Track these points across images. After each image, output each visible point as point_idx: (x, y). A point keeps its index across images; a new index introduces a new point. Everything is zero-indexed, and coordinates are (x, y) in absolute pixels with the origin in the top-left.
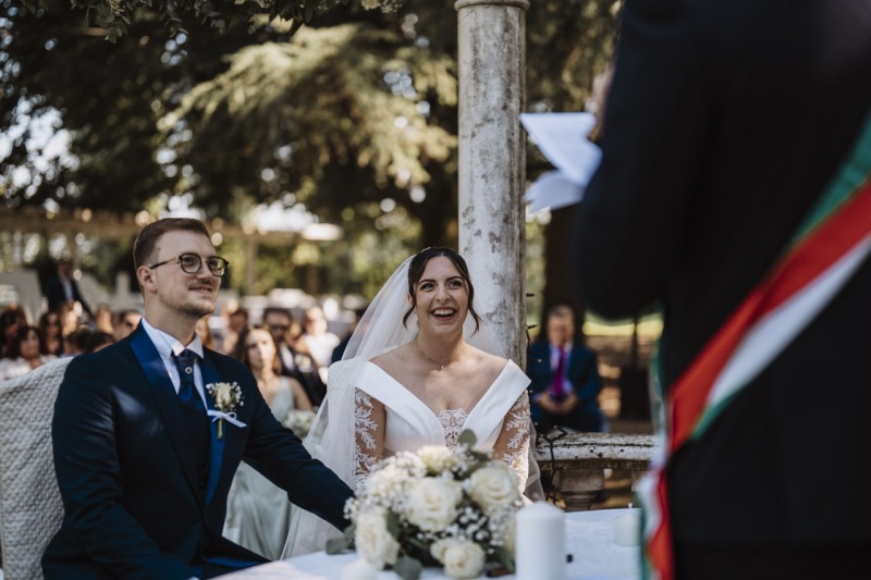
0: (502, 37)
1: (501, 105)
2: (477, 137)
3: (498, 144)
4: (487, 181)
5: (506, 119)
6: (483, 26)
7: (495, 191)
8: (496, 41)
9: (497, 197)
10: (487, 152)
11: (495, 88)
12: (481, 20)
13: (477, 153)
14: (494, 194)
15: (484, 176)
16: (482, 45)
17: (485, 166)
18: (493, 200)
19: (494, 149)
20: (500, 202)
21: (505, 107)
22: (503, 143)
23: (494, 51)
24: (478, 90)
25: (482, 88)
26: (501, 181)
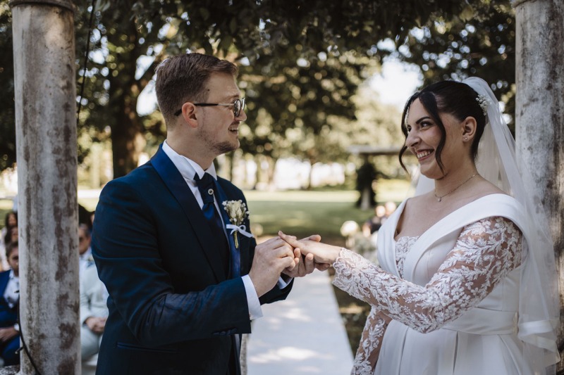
0: (548, 25)
1: (546, 86)
2: (524, 115)
3: (542, 120)
4: (532, 152)
5: (550, 98)
6: (530, 19)
7: (539, 161)
8: (541, 30)
9: (541, 166)
10: (532, 128)
11: (540, 71)
12: (528, 14)
13: (524, 129)
14: (538, 163)
15: (530, 148)
16: (529, 36)
17: (530, 139)
18: (538, 169)
19: (539, 125)
20: (543, 169)
21: (549, 87)
22: (547, 119)
23: (539, 39)
24: (525, 75)
25: (529, 73)
26: (546, 152)
